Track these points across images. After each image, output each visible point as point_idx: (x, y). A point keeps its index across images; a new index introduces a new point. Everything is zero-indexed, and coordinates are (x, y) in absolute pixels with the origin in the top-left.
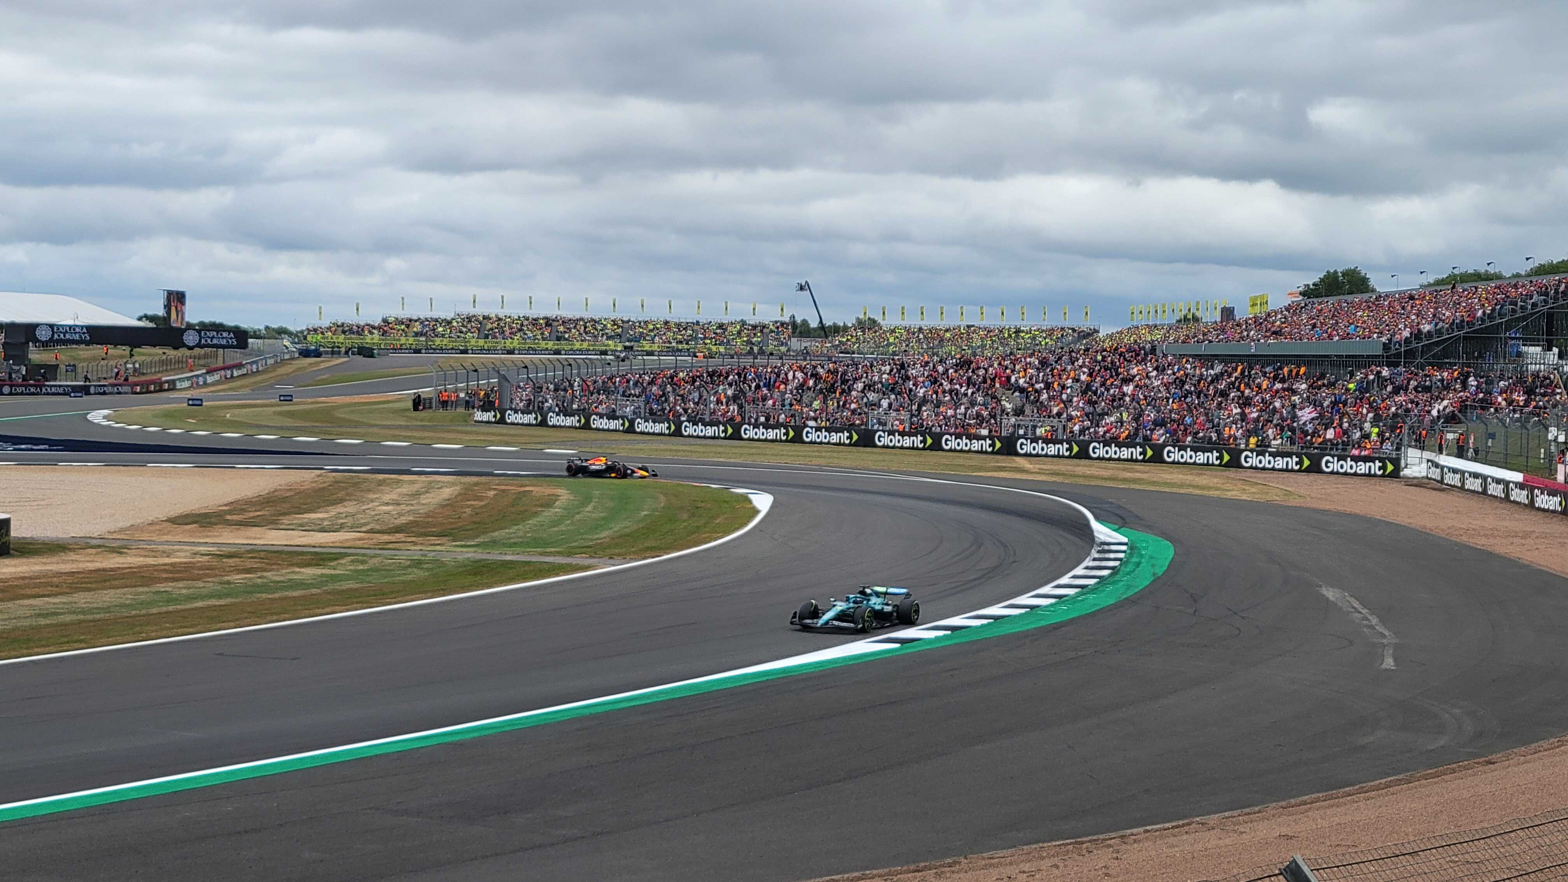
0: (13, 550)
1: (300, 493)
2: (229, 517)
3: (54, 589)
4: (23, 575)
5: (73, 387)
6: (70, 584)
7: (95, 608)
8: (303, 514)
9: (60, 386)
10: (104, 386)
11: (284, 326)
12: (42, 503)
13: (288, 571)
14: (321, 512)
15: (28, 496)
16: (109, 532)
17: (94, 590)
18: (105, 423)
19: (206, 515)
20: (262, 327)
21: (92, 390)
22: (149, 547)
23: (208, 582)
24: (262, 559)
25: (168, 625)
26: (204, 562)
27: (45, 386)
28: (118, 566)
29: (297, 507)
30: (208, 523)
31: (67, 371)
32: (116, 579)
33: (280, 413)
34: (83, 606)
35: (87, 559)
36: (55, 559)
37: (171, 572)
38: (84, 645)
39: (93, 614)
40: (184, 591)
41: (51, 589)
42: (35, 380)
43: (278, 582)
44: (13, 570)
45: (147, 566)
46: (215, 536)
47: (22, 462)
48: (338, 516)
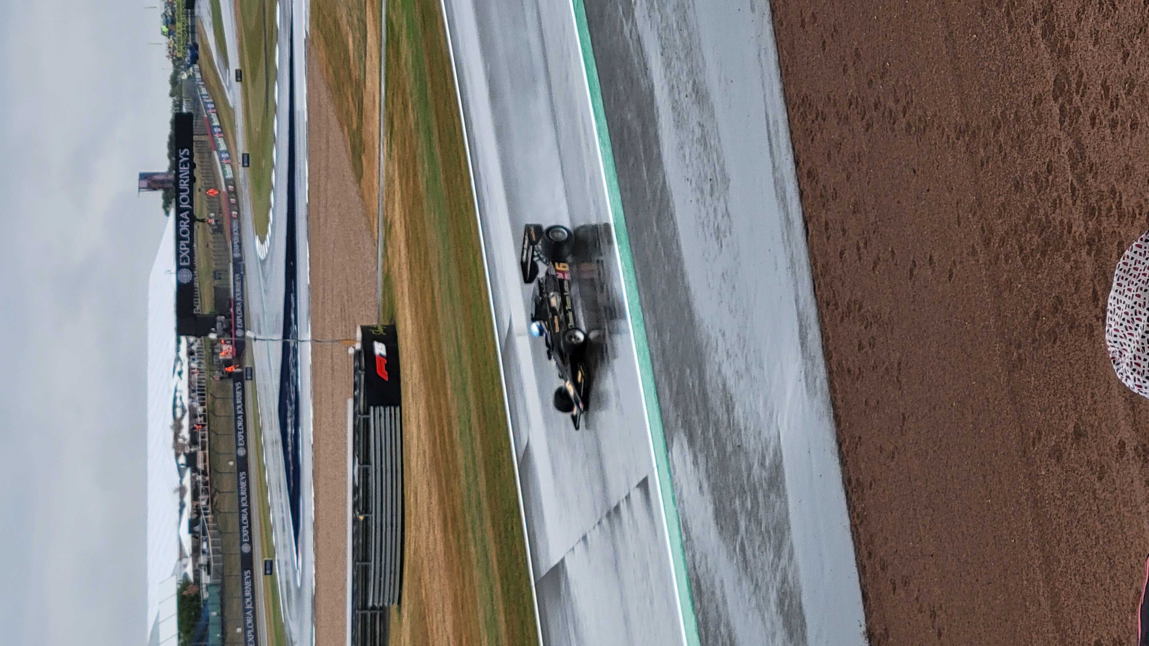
0: (390, 322)
1: (329, 60)
2: (355, 126)
3: (426, 284)
4: (414, 313)
5: (235, 272)
6: (421, 270)
7: (444, 246)
8: (349, 57)
9: (234, 285)
10: (234, 245)
11: (169, 79)
12: (346, 297)
13: (404, 69)
14: (348, 39)
15: (339, 310)
16: (372, 236)
17: (426, 248)
18: (268, 242)
19: (354, 148)
20: (170, 101)
21: (237, 255)
22: (385, 199)
23: (417, 142)
24: (393, 94)
25: (459, 179)
26: (398, 147)
27: (235, 298)
28: (403, 227)
29: (343, 63)
30: (361, 145)
31: (220, 279)
32: (416, 229)
33: (254, 80)
34: (441, 257)
35: (397, 255)
36: (398, 284)
37: (408, 178)
39: (449, 248)
40: (426, 165)
41: (426, 288)
42: (230, 306)
43: (415, 79)
44: (409, 322)
45: (403, 201)
46: (373, 137)
48: (350, 24)
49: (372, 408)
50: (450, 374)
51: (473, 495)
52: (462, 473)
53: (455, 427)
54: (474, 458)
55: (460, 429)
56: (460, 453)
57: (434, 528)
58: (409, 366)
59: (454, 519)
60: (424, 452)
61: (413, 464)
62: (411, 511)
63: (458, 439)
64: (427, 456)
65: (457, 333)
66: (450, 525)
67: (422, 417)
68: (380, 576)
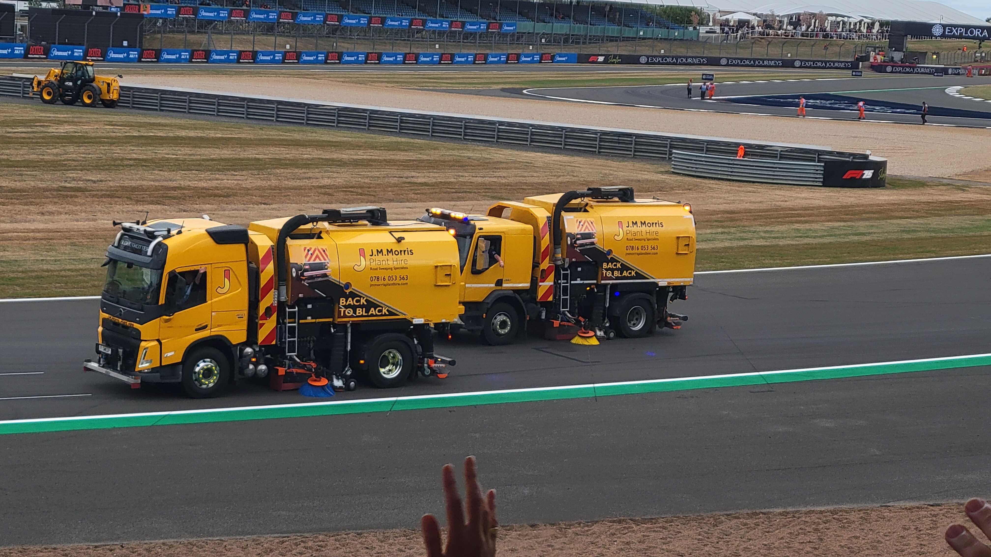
0: (888, 184)
3: (915, 213)
4: (893, 202)
5: (936, 69)
6: (927, 210)
7: (943, 229)
9: (927, 68)
10: (959, 69)
12: (910, 151)
15: (901, 145)
16: (956, 175)
17: (943, 215)
18: (958, 96)
21: (950, 72)
22: (984, 187)
28: (961, 199)
32: (960, 209)
34: (935, 226)
35: (940, 193)
36: (917, 192)
38: (932, 255)
39: (941, 233)
41: (912, 213)
44: (886, 198)
45: (982, 201)
47: (897, 121)
49: (823, 164)
50: (844, 226)
51: (750, 235)
52: (768, 228)
53: (803, 225)
54: (777, 238)
55: (800, 230)
56: (783, 228)
57: (728, 203)
58: (852, 195)
59: (732, 220)
60: (786, 201)
61: (777, 192)
62: (741, 187)
63: (794, 227)
64: (782, 203)
65: (875, 233)
66: (729, 215)
67: (813, 202)
68: (695, 160)
